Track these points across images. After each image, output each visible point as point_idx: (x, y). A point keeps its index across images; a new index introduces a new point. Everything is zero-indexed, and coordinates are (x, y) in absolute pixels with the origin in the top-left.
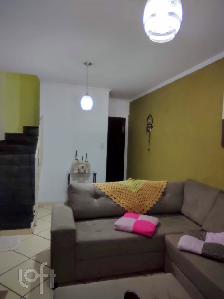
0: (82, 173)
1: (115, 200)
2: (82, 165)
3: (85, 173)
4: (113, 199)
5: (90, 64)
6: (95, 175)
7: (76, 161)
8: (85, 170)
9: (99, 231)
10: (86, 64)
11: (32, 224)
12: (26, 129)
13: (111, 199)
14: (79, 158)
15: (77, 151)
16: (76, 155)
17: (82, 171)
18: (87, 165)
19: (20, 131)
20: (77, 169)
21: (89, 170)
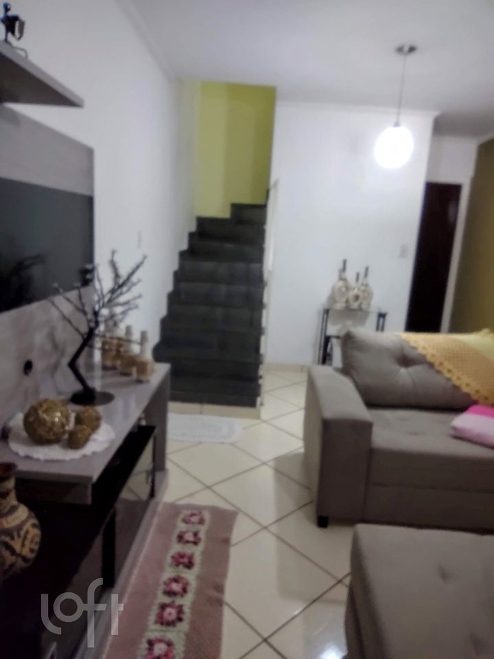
0: (354, 310)
1: (449, 375)
2: (356, 291)
3: (360, 309)
4: (445, 372)
5: (412, 49)
6: (382, 316)
7: (341, 284)
8: (361, 304)
9: (415, 434)
10: (400, 50)
11: (259, 400)
12: (237, 208)
13: (439, 372)
14: (350, 275)
15: (345, 262)
16: (344, 269)
17: (355, 305)
18: (368, 294)
19: (223, 212)
20: (344, 300)
21: (369, 304)
